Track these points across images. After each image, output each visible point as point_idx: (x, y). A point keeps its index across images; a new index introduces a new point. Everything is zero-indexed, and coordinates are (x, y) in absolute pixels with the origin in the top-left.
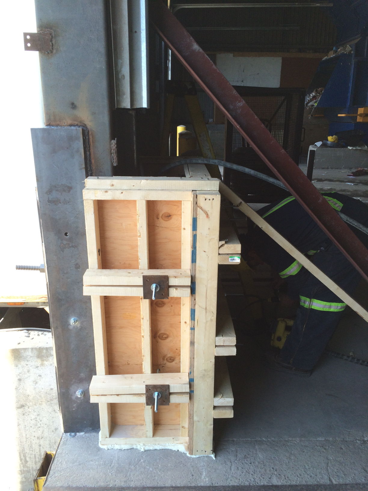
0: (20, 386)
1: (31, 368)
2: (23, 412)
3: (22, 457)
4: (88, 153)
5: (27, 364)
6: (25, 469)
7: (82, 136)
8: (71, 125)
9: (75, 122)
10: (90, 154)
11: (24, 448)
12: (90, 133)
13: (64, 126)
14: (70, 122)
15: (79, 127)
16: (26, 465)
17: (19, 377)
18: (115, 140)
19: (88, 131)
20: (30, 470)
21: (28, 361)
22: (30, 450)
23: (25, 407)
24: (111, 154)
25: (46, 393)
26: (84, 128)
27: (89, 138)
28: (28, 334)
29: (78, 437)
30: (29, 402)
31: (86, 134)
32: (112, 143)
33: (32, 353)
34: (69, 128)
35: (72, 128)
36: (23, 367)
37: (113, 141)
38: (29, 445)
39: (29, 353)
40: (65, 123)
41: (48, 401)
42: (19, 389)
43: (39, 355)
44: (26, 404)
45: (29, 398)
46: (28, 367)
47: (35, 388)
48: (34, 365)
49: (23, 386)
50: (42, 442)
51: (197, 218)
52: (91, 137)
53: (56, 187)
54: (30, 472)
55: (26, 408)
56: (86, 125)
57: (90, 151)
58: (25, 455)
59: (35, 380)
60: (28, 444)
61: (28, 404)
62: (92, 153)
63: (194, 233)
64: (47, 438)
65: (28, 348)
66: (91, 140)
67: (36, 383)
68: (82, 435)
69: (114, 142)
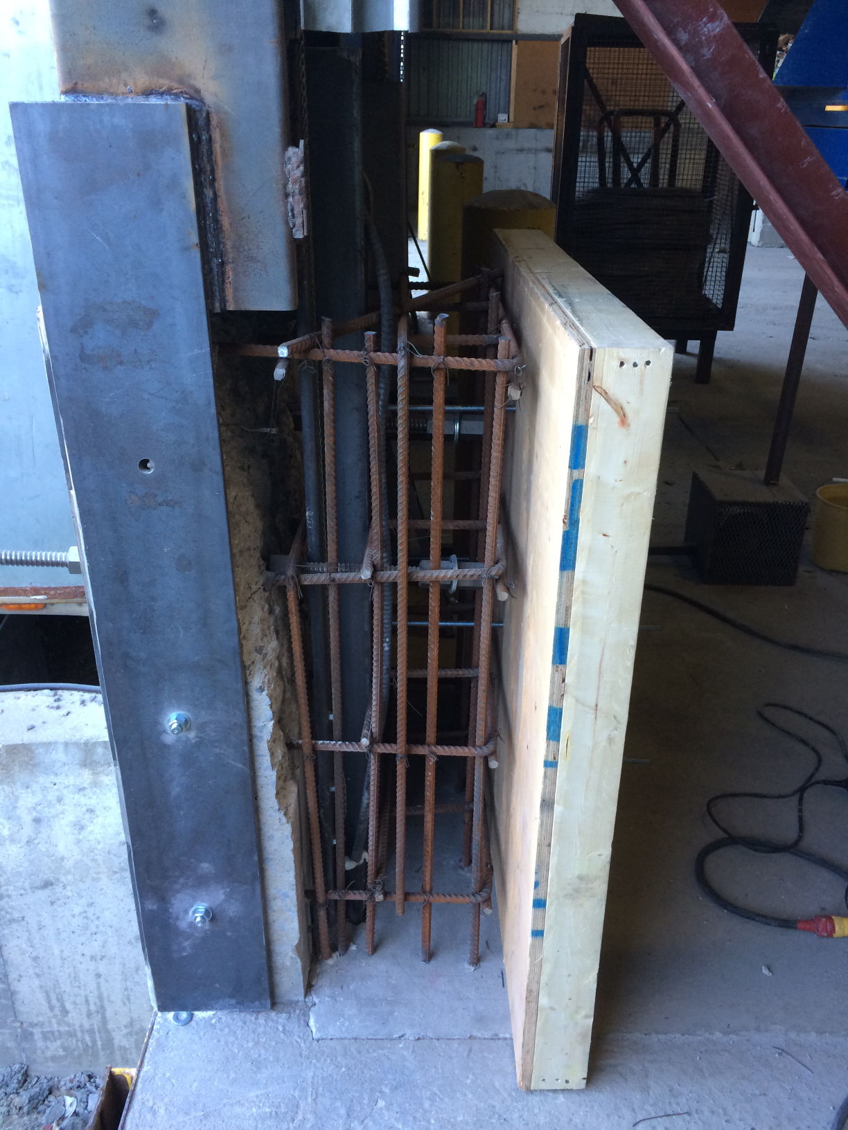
0: (38, 835)
1: (65, 792)
2: (49, 897)
3: (54, 1002)
4: (209, 193)
5: (55, 781)
6: (62, 1029)
7: (185, 130)
8: (148, 93)
9: (161, 81)
10: (216, 196)
11: (57, 981)
12: (214, 121)
13: (123, 93)
14: (143, 81)
15: (176, 100)
16: (66, 1019)
17: (34, 814)
18: (297, 146)
19: (208, 114)
20: (75, 1030)
21: (56, 775)
22: (75, 987)
23: (55, 887)
24: (287, 196)
25: (109, 853)
26: (194, 103)
27: (210, 140)
28: (55, 701)
29: (197, 1023)
30: (64, 875)
31: (201, 122)
32: (289, 159)
33: (67, 755)
34: (141, 100)
35: (153, 100)
36: (44, 789)
37: (291, 151)
38: (70, 975)
39: (59, 755)
40: (126, 85)
41: (115, 872)
42: (38, 843)
43: (85, 760)
44: (58, 880)
45: (64, 864)
46: (58, 790)
47: (79, 841)
48: (73, 785)
49: (49, 837)
50: (102, 968)
51: (587, 426)
52: (216, 135)
53: (105, 310)
54: (75, 1035)
55: (58, 889)
56: (198, 91)
57: (216, 185)
58: (60, 997)
59: (79, 821)
60: (68, 971)
61: (63, 879)
62: (221, 192)
63: (574, 475)
64: (115, 958)
65: (56, 743)
66: (217, 147)
67: (82, 828)
68: (211, 1019)
69: (296, 154)
